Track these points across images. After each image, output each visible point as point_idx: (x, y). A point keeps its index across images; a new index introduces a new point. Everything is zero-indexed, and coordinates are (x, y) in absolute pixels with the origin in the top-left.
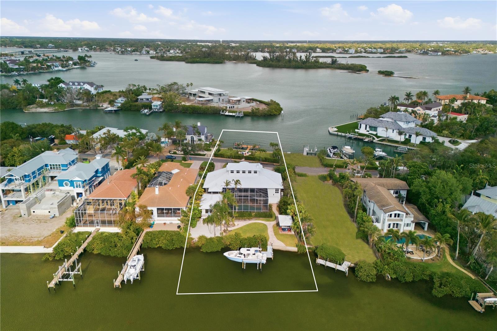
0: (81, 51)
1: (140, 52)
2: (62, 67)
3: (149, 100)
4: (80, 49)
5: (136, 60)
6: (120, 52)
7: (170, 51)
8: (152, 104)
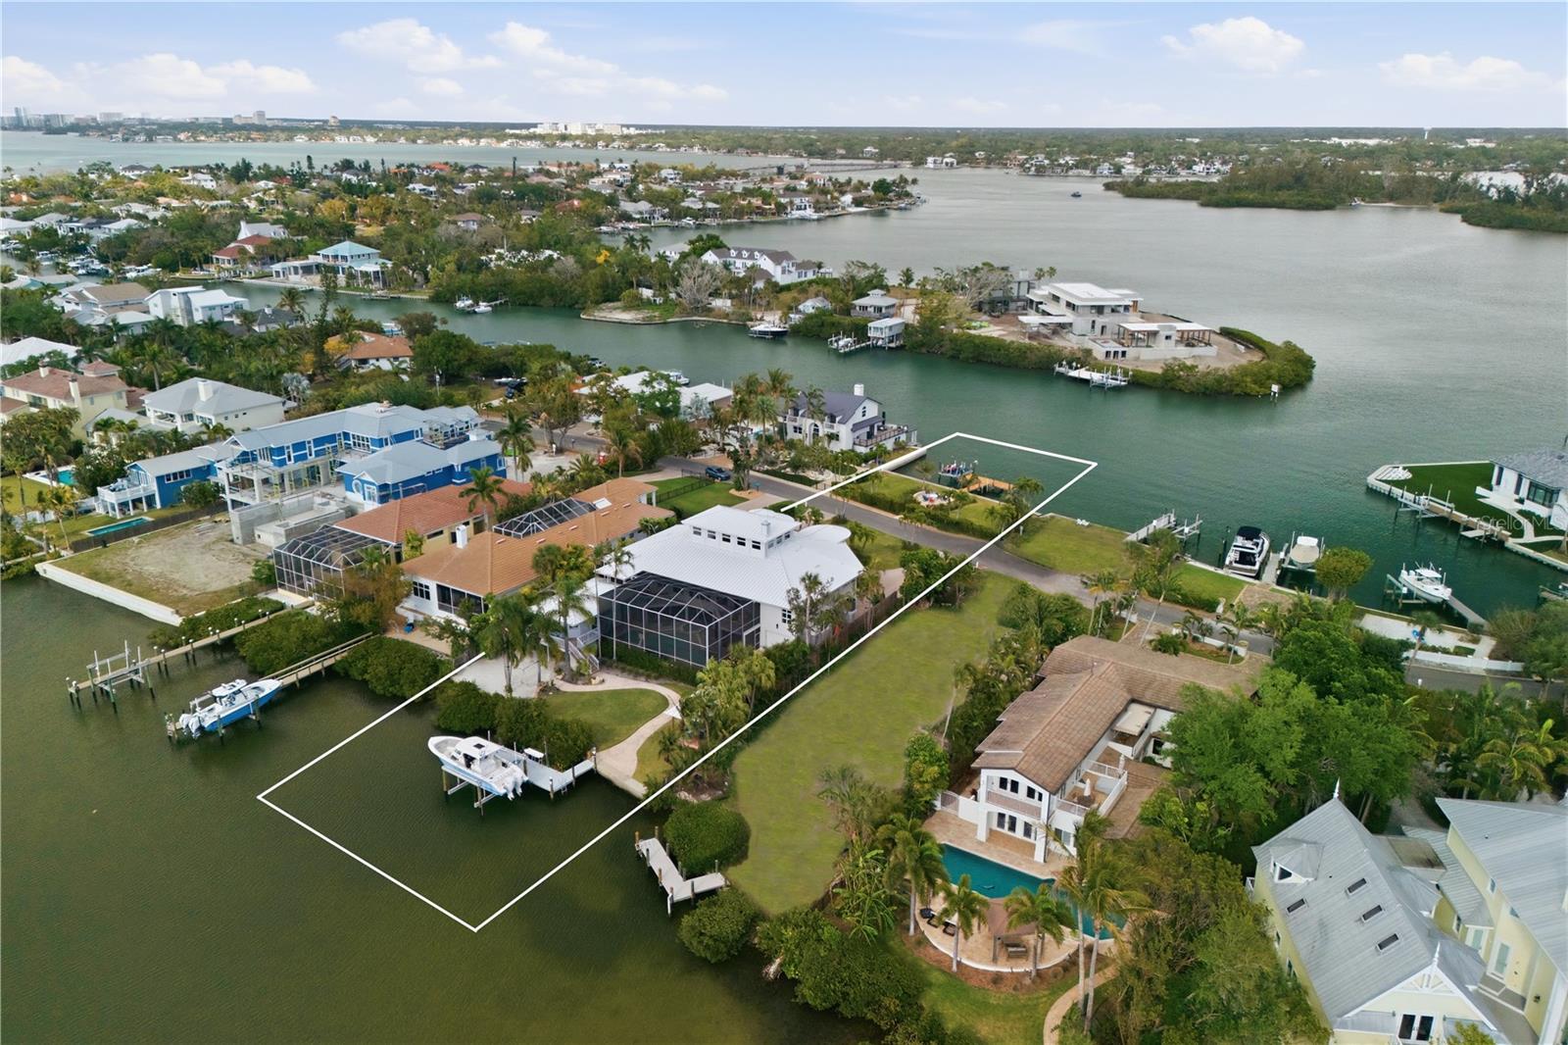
0: (932, 166)
1: (1094, 170)
2: (817, 210)
3: (884, 311)
4: (930, 160)
5: (1076, 195)
6: (1033, 169)
7: (1194, 167)
8: (870, 325)
